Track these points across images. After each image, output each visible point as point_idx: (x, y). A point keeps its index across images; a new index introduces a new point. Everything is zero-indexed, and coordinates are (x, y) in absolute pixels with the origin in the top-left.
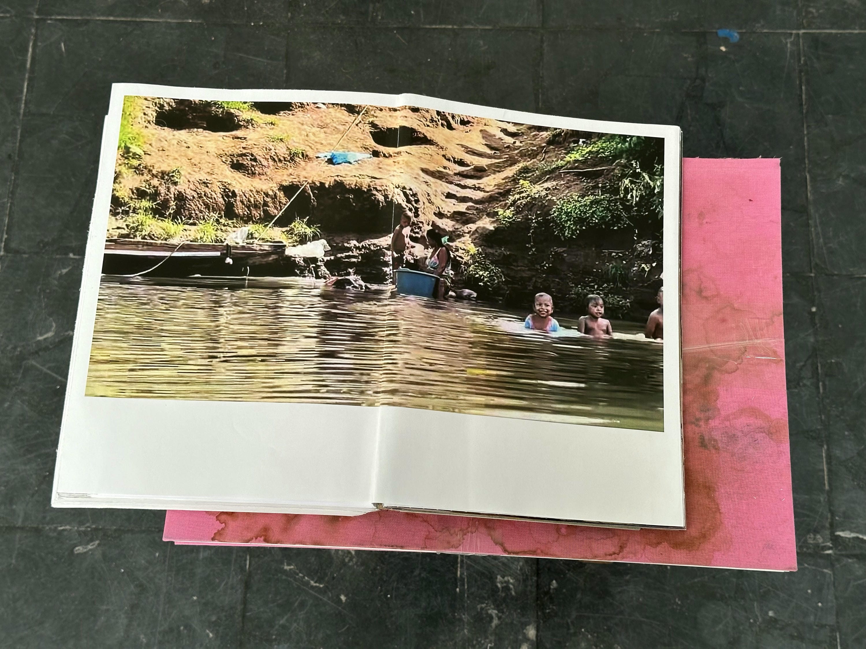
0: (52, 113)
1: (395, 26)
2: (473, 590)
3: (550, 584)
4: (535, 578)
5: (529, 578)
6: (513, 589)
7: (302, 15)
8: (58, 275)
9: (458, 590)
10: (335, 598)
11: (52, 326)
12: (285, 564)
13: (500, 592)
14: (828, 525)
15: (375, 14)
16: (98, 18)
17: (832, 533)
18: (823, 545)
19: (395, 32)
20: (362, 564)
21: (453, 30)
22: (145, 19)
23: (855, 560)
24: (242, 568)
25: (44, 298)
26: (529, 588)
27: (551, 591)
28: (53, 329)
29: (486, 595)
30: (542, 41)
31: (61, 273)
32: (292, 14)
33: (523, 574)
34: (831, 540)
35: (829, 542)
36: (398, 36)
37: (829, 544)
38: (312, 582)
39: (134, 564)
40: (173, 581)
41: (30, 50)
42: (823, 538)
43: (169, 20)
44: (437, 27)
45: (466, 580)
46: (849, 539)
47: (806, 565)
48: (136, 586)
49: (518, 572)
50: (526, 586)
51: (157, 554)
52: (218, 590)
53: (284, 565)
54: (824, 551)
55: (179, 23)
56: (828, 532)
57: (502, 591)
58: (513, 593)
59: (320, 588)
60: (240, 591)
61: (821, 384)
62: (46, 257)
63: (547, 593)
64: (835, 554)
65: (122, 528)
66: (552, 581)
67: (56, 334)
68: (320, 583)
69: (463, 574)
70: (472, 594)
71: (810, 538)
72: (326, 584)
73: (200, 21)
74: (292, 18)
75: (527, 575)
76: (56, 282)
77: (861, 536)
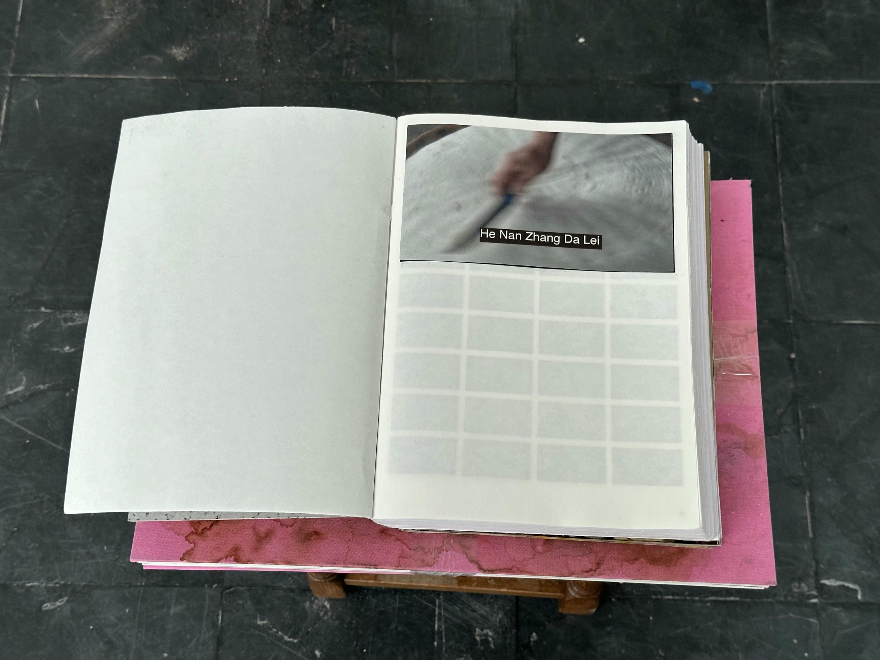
0: (25, 169)
1: (369, 81)
2: (451, 643)
3: (530, 637)
4: (514, 631)
5: (509, 630)
6: (492, 642)
7: (276, 71)
8: (29, 329)
9: (435, 643)
10: (309, 653)
11: (22, 380)
12: (259, 619)
13: (479, 645)
14: (812, 573)
15: (349, 69)
16: (73, 76)
17: (817, 581)
18: (808, 593)
19: (369, 86)
20: (337, 618)
21: (427, 84)
22: (120, 77)
23: (841, 609)
24: (214, 624)
25: (14, 352)
26: (509, 640)
27: (531, 644)
28: (24, 383)
29: (464, 649)
30: (516, 94)
31: (33, 326)
32: (266, 70)
33: (502, 627)
34: (817, 588)
35: (814, 590)
36: (372, 90)
37: (814, 593)
38: (286, 638)
39: (103, 620)
40: (143, 637)
41: (4, 107)
42: (808, 585)
43: (144, 77)
44: (412, 81)
45: (444, 633)
46: (835, 587)
47: (791, 615)
48: (106, 643)
49: (498, 624)
50: (505, 639)
51: (127, 611)
52: (190, 647)
53: (257, 620)
54: (808, 600)
55: (154, 80)
56: (812, 581)
57: (481, 645)
58: (492, 646)
59: (294, 644)
60: (212, 647)
61: (802, 430)
62: (18, 311)
63: (527, 646)
64: (821, 602)
65: (92, 584)
66: (532, 633)
67: (26, 387)
68: (294, 638)
69: (441, 627)
70: (450, 647)
71: (795, 586)
72: (301, 639)
73: (174, 78)
74: (267, 74)
75: (506, 628)
76: (27, 336)
77: (846, 584)
